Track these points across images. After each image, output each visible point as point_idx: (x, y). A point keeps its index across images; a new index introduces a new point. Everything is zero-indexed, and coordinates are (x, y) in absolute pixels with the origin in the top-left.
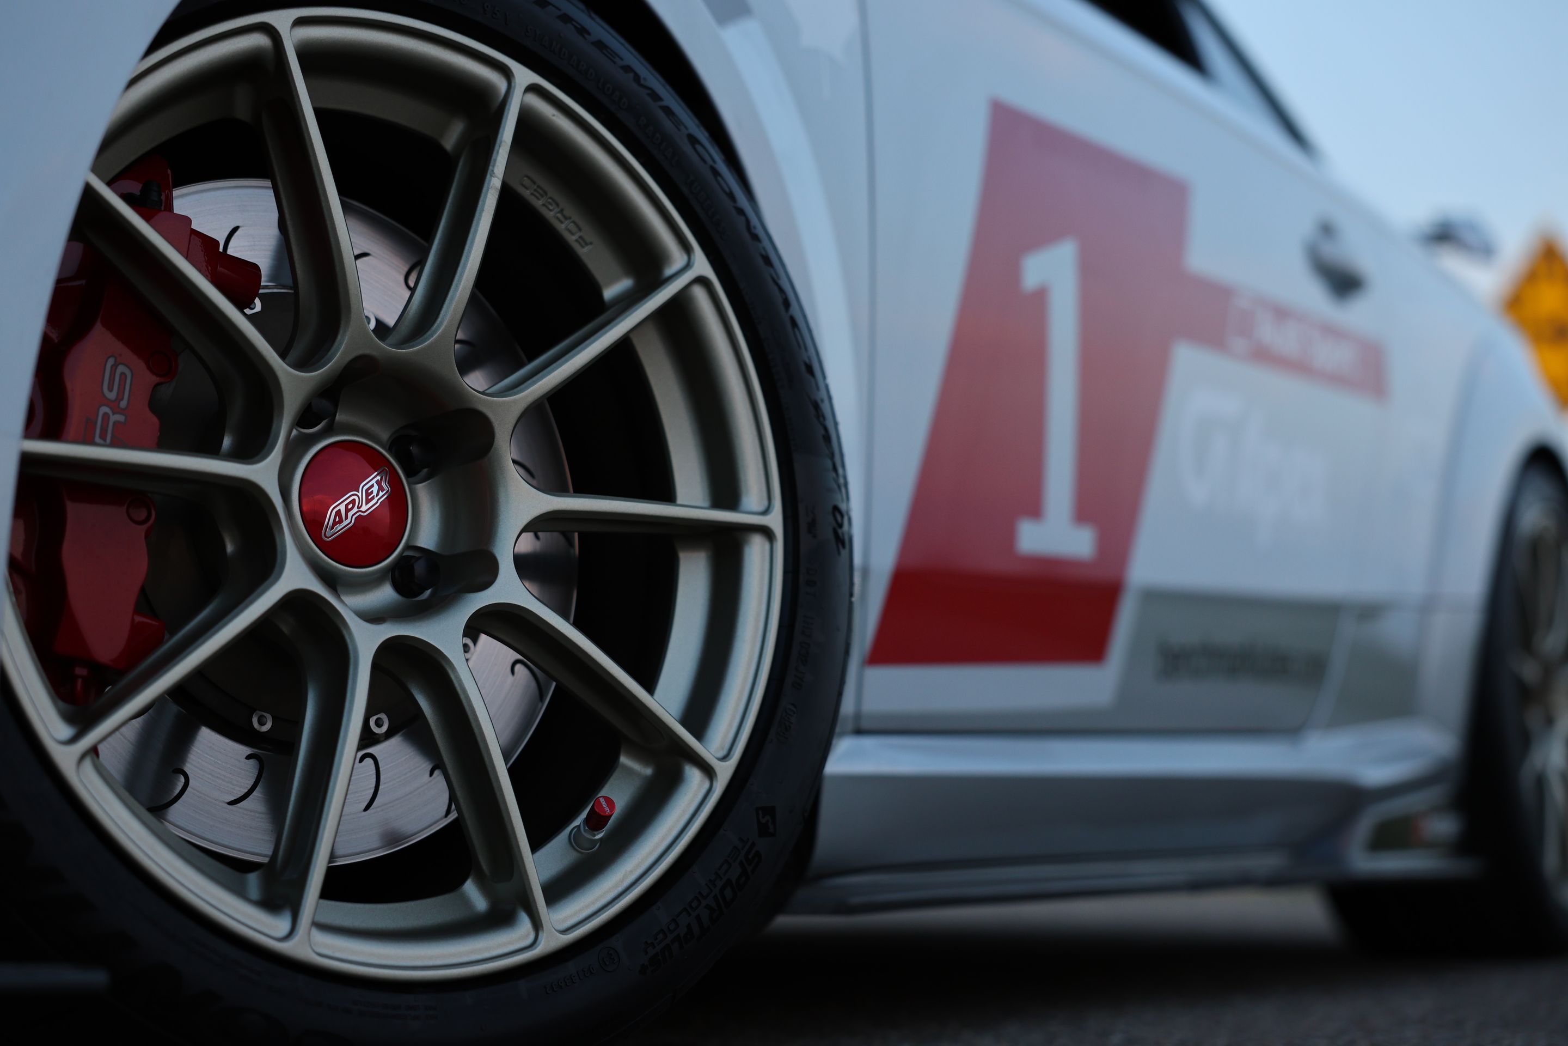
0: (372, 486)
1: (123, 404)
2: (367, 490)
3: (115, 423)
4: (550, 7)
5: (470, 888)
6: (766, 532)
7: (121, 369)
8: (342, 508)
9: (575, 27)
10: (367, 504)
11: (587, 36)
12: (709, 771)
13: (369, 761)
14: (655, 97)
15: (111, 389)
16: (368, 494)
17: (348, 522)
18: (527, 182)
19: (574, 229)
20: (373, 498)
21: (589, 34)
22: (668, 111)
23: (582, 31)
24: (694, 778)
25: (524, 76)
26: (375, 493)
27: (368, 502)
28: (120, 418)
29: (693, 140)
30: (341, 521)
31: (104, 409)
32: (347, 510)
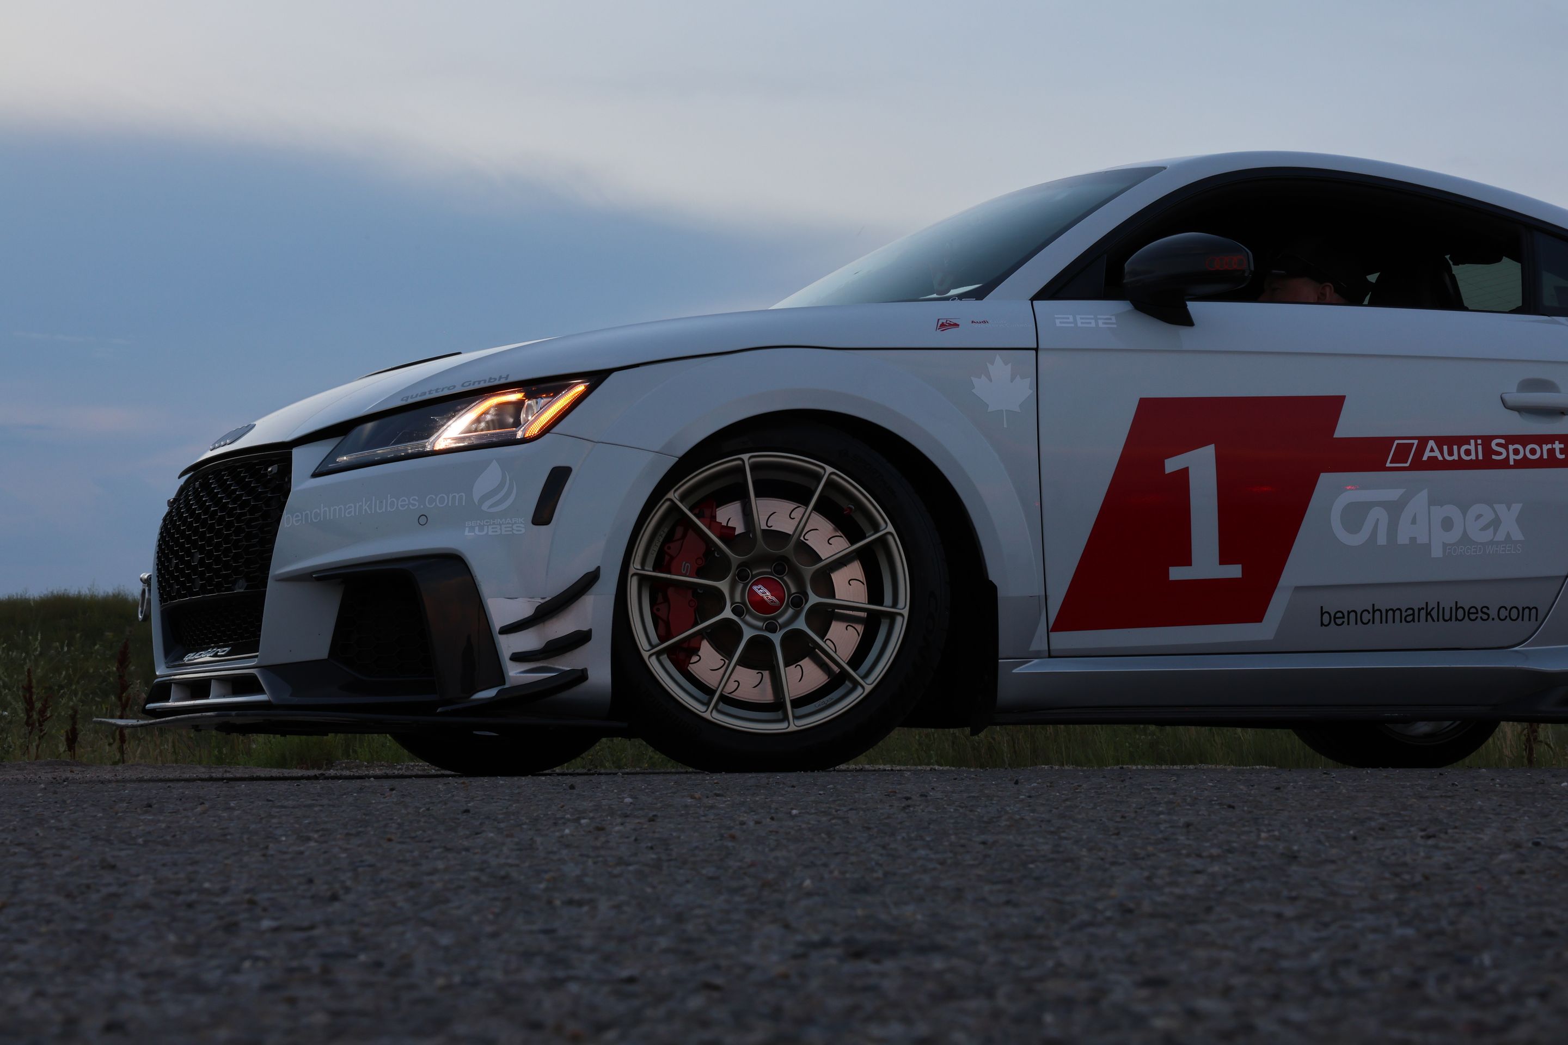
7: (686, 564)
15: (683, 570)
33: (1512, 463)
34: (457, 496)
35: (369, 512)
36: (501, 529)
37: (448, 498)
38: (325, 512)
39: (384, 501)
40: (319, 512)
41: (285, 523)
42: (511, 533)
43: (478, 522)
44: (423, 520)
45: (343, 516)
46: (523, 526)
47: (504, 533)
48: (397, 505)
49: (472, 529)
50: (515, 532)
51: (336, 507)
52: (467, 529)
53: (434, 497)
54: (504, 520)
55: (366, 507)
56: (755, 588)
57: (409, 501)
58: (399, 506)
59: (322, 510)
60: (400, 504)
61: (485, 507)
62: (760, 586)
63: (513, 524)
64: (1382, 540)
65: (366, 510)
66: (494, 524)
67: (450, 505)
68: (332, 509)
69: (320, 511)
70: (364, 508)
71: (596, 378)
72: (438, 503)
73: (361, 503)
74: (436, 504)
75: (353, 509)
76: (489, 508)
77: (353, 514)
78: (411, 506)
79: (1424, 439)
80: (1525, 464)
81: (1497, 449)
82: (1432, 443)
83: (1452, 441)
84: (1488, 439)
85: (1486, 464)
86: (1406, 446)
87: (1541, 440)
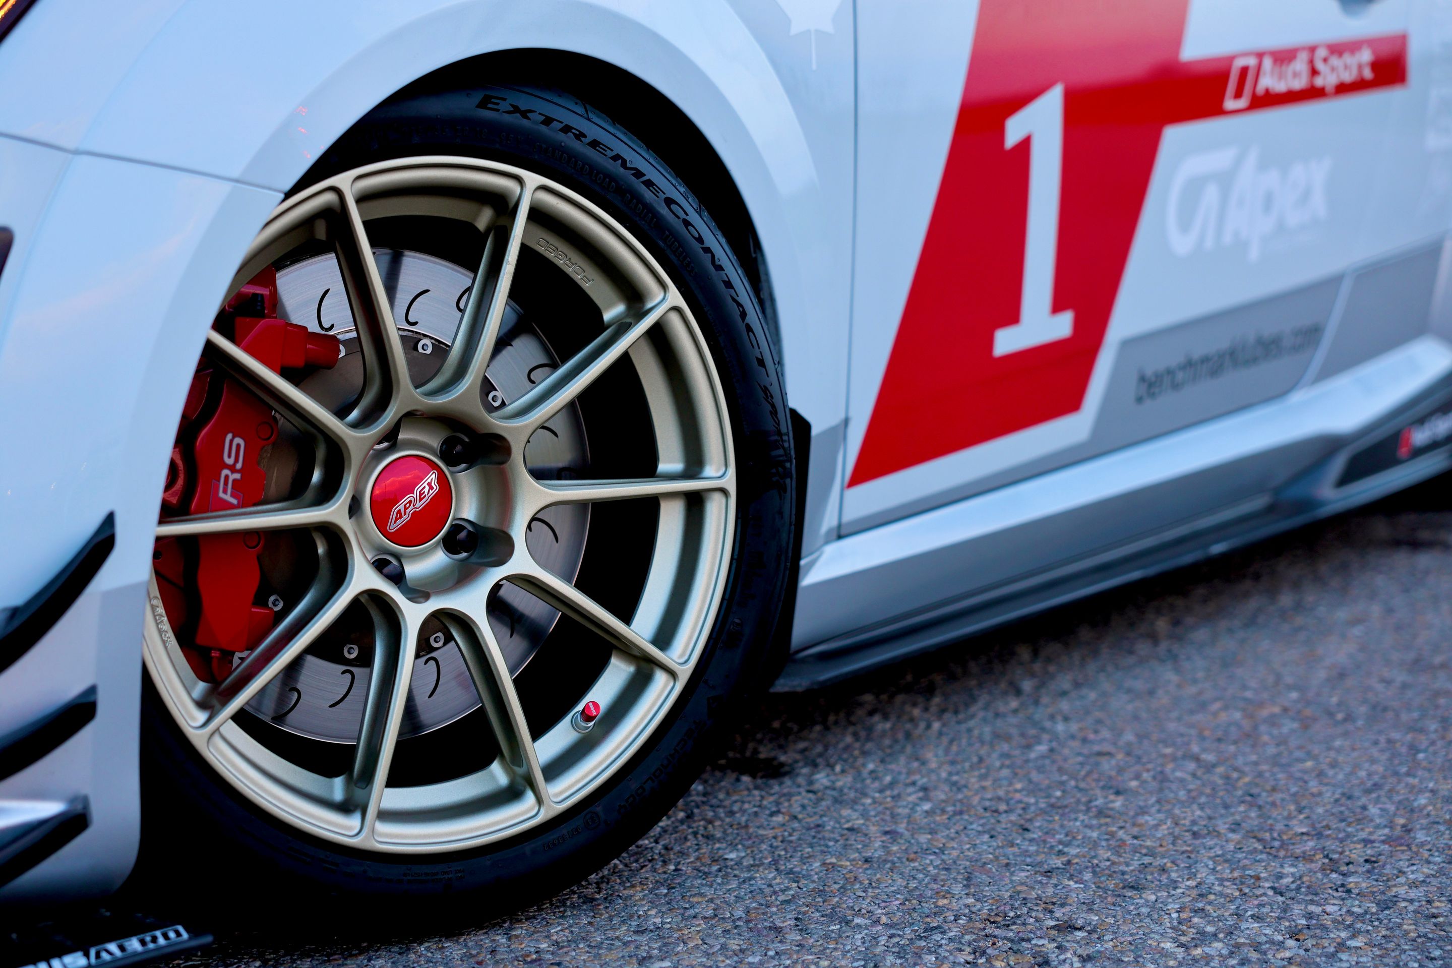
0: (424, 487)
1: (239, 466)
2: (420, 492)
3: (234, 481)
4: (555, 122)
5: (496, 767)
6: (723, 491)
7: (238, 440)
8: (402, 508)
9: (574, 134)
10: (420, 501)
11: (583, 139)
12: (672, 674)
13: (432, 663)
14: (639, 174)
15: (229, 456)
16: (421, 494)
17: (406, 518)
18: (542, 242)
19: (580, 271)
20: (425, 496)
21: (585, 136)
22: (649, 184)
23: (580, 136)
24: (660, 679)
25: (533, 179)
26: (426, 493)
27: (421, 499)
28: (237, 476)
29: (669, 202)
30: (401, 517)
31: (225, 472)
32: (405, 508)
64: (1209, 243)
79: (1260, 56)
80: (1343, 89)
81: (1320, 66)
82: (1267, 63)
83: (1283, 57)
84: (1312, 49)
85: (1312, 93)
86: (1244, 71)
87: (1352, 47)
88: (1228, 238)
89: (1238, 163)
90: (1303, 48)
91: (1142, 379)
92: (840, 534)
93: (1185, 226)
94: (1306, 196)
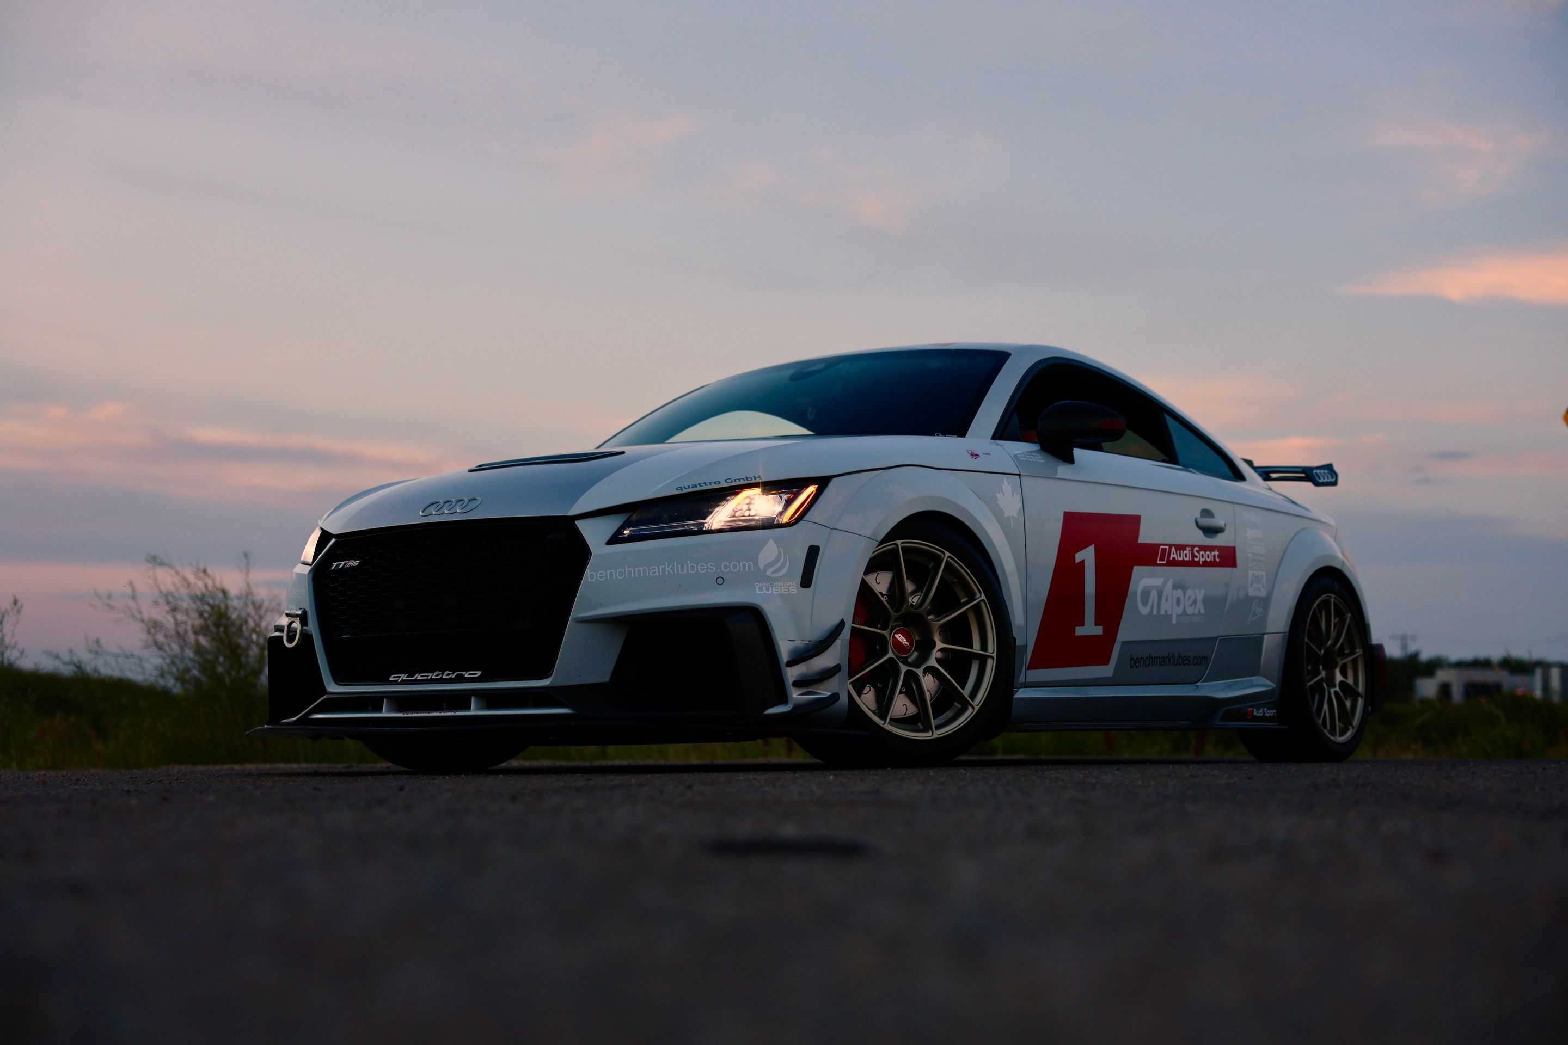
4: (940, 532)
33: (1201, 563)
34: (747, 564)
35: (672, 573)
36: (781, 589)
37: (740, 564)
38: (629, 571)
39: (685, 565)
40: (623, 571)
41: (589, 578)
42: (788, 593)
43: (765, 584)
44: (720, 581)
45: (647, 575)
46: (795, 587)
47: (783, 592)
48: (697, 569)
49: (761, 589)
50: (791, 592)
51: (640, 568)
52: (757, 589)
53: (728, 564)
54: (783, 583)
55: (669, 569)
56: (897, 636)
57: (707, 566)
58: (699, 569)
59: (627, 570)
60: (699, 568)
61: (769, 573)
62: (900, 635)
63: (789, 586)
64: (1155, 612)
65: (668, 571)
66: (776, 586)
67: (742, 570)
68: (636, 569)
69: (625, 571)
70: (667, 570)
71: (822, 483)
72: (732, 569)
73: (664, 566)
74: (730, 570)
75: (657, 570)
76: (773, 573)
77: (657, 573)
78: (709, 570)
79: (1171, 546)
80: (1206, 564)
81: (1196, 554)
82: (1173, 549)
83: (1180, 548)
84: (1193, 547)
85: (1193, 563)
86: (1164, 550)
87: (1211, 548)
88: (1162, 612)
89: (1165, 583)
90: (1189, 546)
91: (1132, 659)
92: (1026, 685)
93: (1145, 604)
94: (1195, 602)
